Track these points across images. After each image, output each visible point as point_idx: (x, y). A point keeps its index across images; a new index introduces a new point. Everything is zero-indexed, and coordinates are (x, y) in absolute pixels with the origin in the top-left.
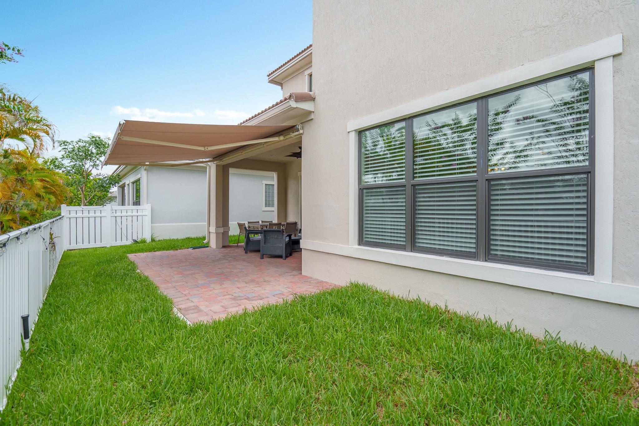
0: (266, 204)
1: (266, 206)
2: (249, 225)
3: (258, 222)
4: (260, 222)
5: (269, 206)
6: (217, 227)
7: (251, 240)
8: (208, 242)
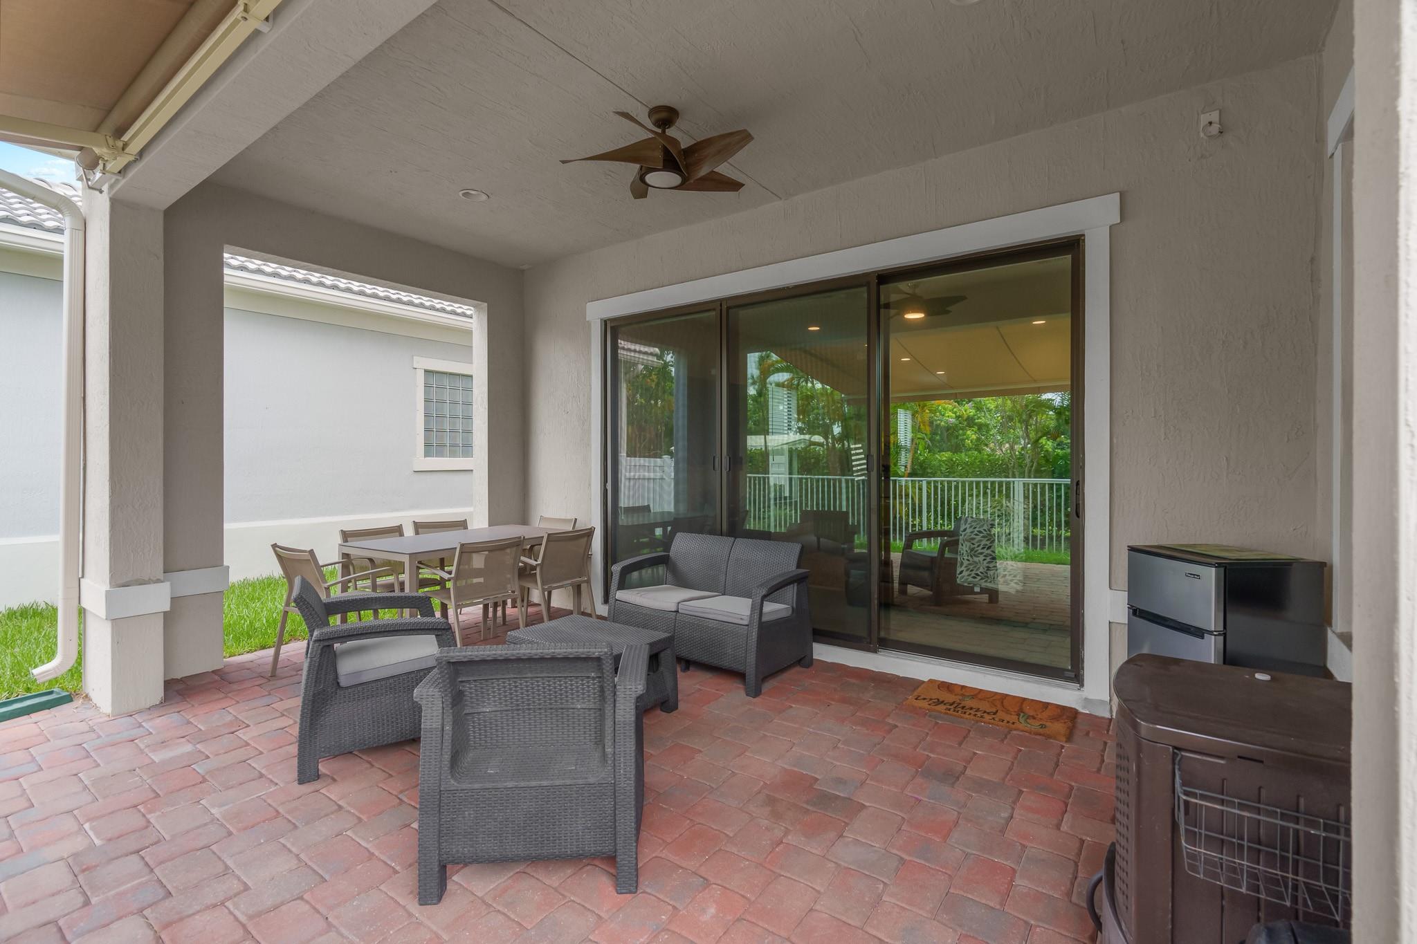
0: (428, 445)
1: (427, 454)
2: (347, 550)
3: (398, 530)
4: (409, 531)
5: (440, 454)
6: (123, 577)
7: (343, 682)
8: (77, 670)
